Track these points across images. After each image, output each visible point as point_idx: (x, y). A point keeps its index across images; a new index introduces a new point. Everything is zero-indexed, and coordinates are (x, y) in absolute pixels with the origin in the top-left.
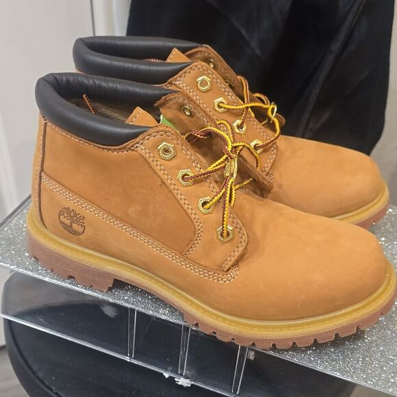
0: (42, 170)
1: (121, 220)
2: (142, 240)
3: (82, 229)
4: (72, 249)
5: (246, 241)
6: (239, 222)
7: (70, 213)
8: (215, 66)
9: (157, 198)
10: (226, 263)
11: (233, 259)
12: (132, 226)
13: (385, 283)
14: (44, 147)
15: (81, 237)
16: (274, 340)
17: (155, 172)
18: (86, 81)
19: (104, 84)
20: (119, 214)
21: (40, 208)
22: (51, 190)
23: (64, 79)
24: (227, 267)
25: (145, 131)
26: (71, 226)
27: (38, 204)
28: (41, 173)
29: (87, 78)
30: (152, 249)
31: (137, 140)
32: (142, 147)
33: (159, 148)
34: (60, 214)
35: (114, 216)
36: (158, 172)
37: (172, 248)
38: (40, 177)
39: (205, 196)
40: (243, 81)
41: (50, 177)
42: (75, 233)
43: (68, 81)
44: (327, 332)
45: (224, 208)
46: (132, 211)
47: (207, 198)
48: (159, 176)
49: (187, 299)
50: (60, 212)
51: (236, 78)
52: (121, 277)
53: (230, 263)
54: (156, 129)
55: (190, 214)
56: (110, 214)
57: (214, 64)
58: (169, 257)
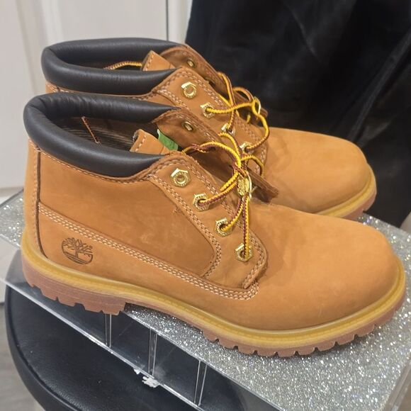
0: (39, 200)
1: (133, 247)
2: (156, 264)
3: (89, 258)
4: (79, 277)
5: (265, 258)
6: (258, 240)
7: (75, 243)
8: (194, 65)
9: (173, 225)
10: (246, 280)
11: (253, 277)
12: (145, 252)
13: (397, 279)
14: (39, 177)
15: (89, 265)
16: (296, 348)
17: (170, 200)
18: (74, 100)
19: (94, 102)
20: (129, 241)
21: (39, 239)
22: (52, 221)
23: (51, 100)
24: (247, 284)
25: (158, 160)
26: (76, 255)
27: (36, 234)
28: (37, 204)
29: (74, 96)
30: (168, 273)
31: (150, 170)
32: (155, 177)
33: (173, 175)
34: (63, 244)
35: (124, 243)
36: (173, 200)
37: (189, 271)
38: (37, 208)
39: (222, 218)
40: (225, 78)
41: (49, 207)
42: (81, 262)
43: (56, 102)
44: (347, 335)
45: (245, 231)
46: (144, 238)
47: (224, 220)
48: (174, 204)
49: (206, 317)
50: (63, 243)
51: (217, 75)
52: (133, 301)
53: (250, 281)
54: (169, 157)
55: (207, 238)
56: (119, 241)
57: (193, 63)
58: (185, 279)
